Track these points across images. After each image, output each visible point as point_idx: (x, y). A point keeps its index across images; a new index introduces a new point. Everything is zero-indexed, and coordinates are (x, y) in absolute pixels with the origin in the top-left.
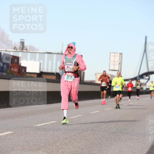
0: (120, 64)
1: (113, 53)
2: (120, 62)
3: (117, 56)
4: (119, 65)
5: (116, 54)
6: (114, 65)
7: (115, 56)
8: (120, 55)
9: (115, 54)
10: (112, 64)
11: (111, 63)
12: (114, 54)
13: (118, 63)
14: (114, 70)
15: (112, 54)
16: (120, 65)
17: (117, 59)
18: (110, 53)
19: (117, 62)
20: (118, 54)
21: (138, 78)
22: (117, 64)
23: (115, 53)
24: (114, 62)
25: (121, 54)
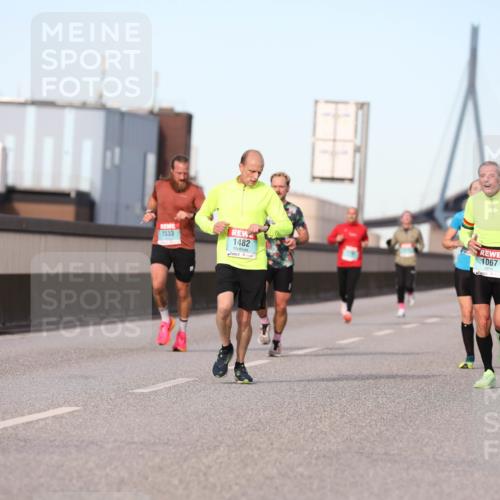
0: (357, 150)
1: (327, 102)
2: (358, 142)
3: (347, 115)
4: (354, 157)
5: (341, 106)
6: (334, 154)
7: (336, 116)
8: (360, 112)
9: (336, 109)
10: (324, 152)
11: (320, 146)
12: (331, 108)
13: (350, 148)
14: (333, 179)
15: (323, 108)
16: (358, 155)
17: (347, 129)
18: (316, 102)
19: (345, 141)
20: (352, 109)
21: (439, 215)
22: (345, 153)
23: (337, 103)
24: (334, 140)
25: (362, 106)
